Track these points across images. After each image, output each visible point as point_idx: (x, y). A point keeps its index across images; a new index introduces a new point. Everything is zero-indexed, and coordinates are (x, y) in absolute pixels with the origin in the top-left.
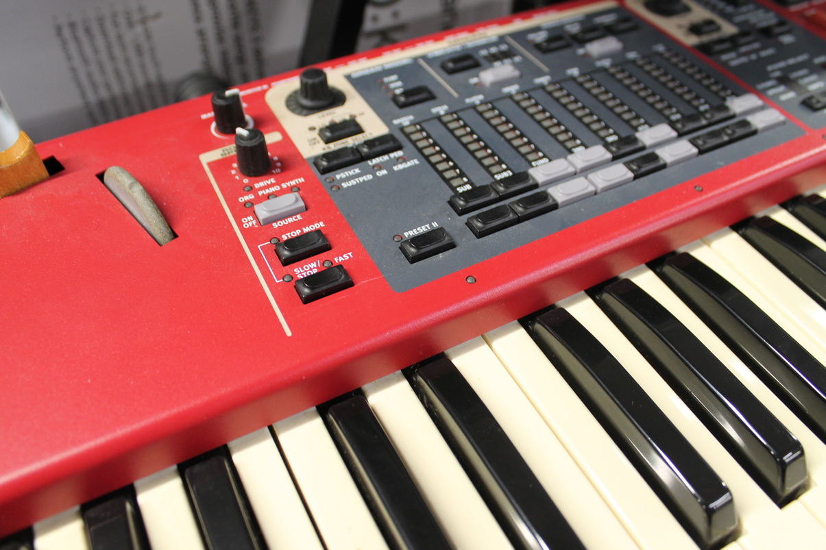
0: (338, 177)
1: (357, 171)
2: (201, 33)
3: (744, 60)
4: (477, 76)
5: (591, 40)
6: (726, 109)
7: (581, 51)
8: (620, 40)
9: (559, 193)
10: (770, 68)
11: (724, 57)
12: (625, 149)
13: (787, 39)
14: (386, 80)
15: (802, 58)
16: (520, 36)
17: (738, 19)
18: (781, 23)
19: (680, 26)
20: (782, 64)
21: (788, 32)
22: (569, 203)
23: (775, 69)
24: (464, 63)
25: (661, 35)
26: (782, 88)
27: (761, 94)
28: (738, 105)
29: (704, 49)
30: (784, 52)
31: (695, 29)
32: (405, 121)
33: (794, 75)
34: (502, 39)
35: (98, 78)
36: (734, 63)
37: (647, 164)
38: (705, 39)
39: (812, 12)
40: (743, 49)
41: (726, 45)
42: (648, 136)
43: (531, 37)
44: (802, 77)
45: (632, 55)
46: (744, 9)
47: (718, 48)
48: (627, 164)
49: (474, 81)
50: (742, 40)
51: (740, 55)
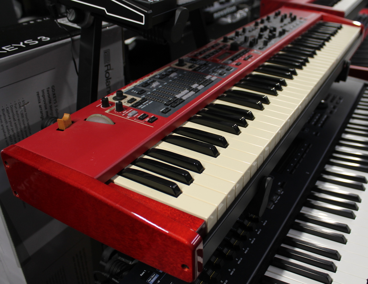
0: (139, 107)
1: (142, 106)
2: (40, 106)
3: (203, 70)
4: (151, 86)
5: (170, 74)
6: (205, 79)
7: (169, 77)
8: (176, 73)
9: (184, 98)
10: (210, 70)
11: (199, 71)
12: (191, 89)
13: (210, 65)
14: (132, 91)
15: (215, 67)
16: (154, 77)
17: (198, 63)
18: (207, 62)
19: (186, 68)
20: (211, 69)
21: (209, 63)
22: (187, 99)
23: (211, 70)
24: (146, 84)
25: (183, 70)
26: (214, 73)
27: (211, 75)
28: (208, 77)
29: (195, 70)
30: (210, 68)
31: (190, 67)
32: (144, 96)
33: (215, 71)
34: (150, 79)
35: (10, 128)
36: (202, 71)
37: (196, 90)
38: (193, 69)
39: (212, 59)
40: (202, 69)
41: (199, 69)
42: (194, 86)
43: (156, 77)
44: (217, 70)
45: (180, 75)
46: (198, 61)
47: (197, 69)
48: (193, 91)
49: (151, 87)
50: (201, 67)
51: (202, 70)
